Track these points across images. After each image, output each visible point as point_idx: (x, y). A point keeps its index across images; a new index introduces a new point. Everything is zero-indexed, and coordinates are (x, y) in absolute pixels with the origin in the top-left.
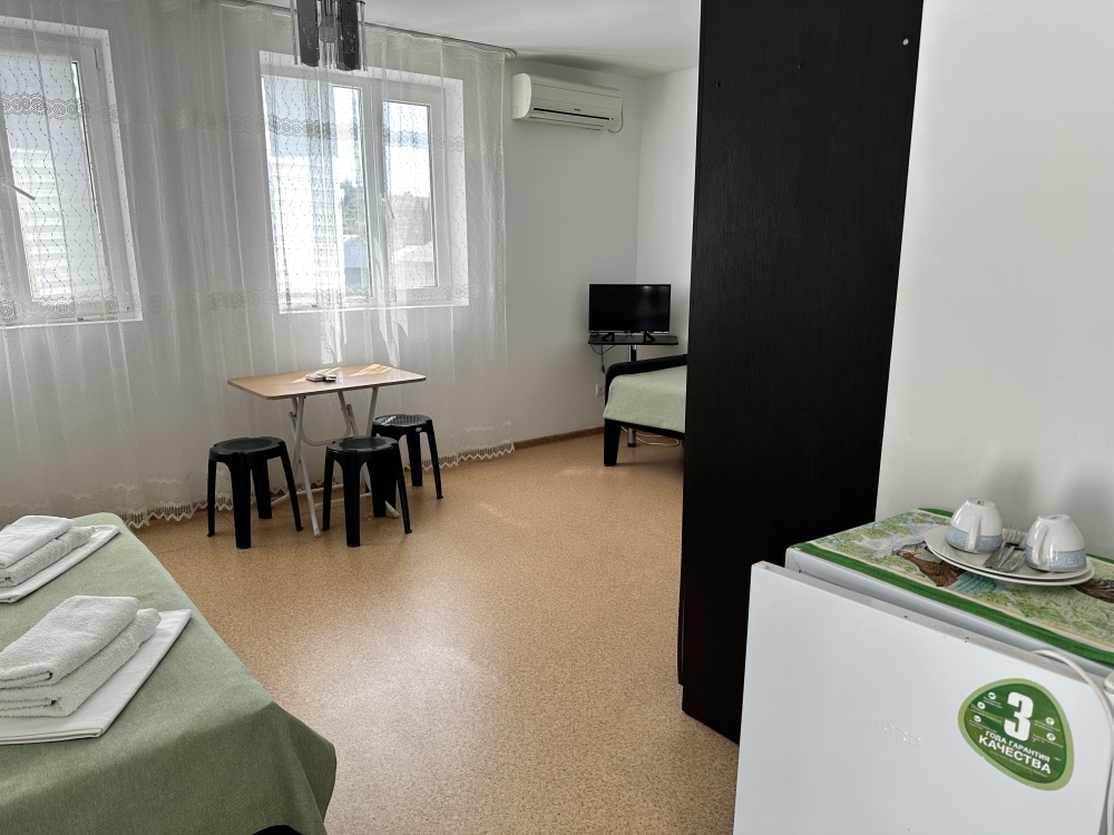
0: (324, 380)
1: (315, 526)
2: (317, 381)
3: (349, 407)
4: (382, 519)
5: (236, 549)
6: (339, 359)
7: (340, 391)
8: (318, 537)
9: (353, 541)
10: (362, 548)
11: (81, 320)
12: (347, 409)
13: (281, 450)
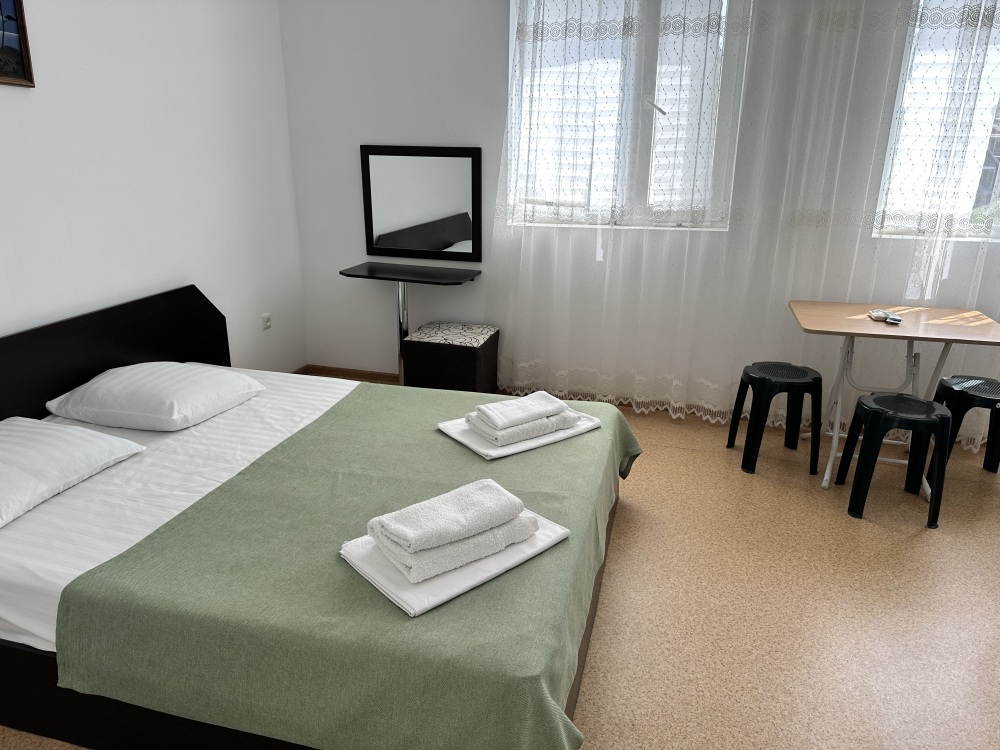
0: (884, 320)
1: (827, 476)
2: (878, 320)
3: (917, 356)
4: (912, 497)
5: (740, 469)
6: (928, 296)
7: (911, 340)
8: (824, 489)
9: (856, 509)
10: (862, 523)
11: (680, 226)
12: (914, 359)
13: (815, 386)
